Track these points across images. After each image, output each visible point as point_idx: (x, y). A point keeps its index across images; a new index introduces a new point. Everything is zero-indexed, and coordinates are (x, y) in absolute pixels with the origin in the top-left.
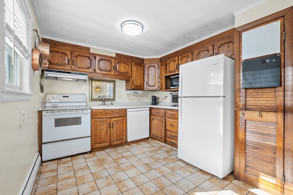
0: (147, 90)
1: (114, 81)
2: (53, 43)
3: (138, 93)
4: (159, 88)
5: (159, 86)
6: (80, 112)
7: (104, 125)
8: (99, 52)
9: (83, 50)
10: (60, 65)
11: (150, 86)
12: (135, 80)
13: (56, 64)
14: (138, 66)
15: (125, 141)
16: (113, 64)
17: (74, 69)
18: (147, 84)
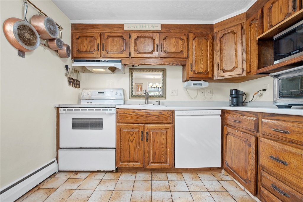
0: (219, 78)
1: (164, 70)
2: (82, 27)
3: (201, 84)
4: (245, 72)
5: (245, 69)
6: (101, 111)
7: (134, 135)
8: (136, 28)
9: (115, 29)
10: (89, 52)
11: (224, 71)
12: (196, 64)
13: (85, 51)
14: (201, 39)
15: (170, 165)
16: (157, 42)
17: (104, 55)
18: (218, 68)
